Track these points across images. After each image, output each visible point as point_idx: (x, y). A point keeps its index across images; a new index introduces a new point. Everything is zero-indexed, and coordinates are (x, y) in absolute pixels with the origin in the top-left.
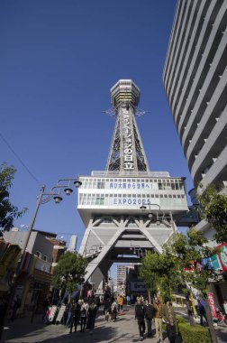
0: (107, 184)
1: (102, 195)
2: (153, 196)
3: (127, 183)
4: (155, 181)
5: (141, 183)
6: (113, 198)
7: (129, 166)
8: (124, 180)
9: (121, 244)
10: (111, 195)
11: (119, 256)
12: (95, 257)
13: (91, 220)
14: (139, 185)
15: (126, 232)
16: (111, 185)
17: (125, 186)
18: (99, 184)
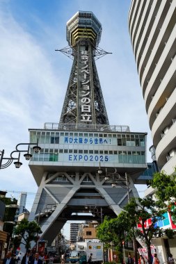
0: (62, 139)
1: (56, 151)
2: (111, 152)
3: (84, 138)
4: (115, 136)
5: (98, 138)
6: (68, 154)
7: (86, 118)
8: (81, 134)
10: (66, 151)
11: (73, 214)
12: (50, 214)
13: (44, 178)
14: (96, 140)
15: (81, 190)
16: (66, 140)
17: (81, 141)
18: (52, 138)
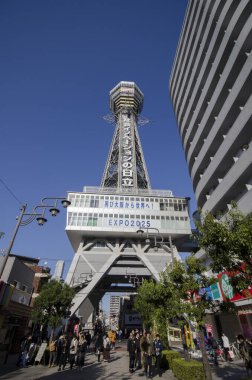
0: (102, 202)
1: (96, 215)
2: (153, 217)
3: (125, 202)
4: (157, 200)
5: (140, 202)
6: (108, 218)
7: (128, 182)
8: (122, 199)
9: (115, 271)
10: (106, 215)
11: (113, 285)
12: (84, 286)
13: (82, 244)
14: (138, 204)
15: (121, 258)
16: (107, 204)
17: (122, 205)
18: (92, 201)
